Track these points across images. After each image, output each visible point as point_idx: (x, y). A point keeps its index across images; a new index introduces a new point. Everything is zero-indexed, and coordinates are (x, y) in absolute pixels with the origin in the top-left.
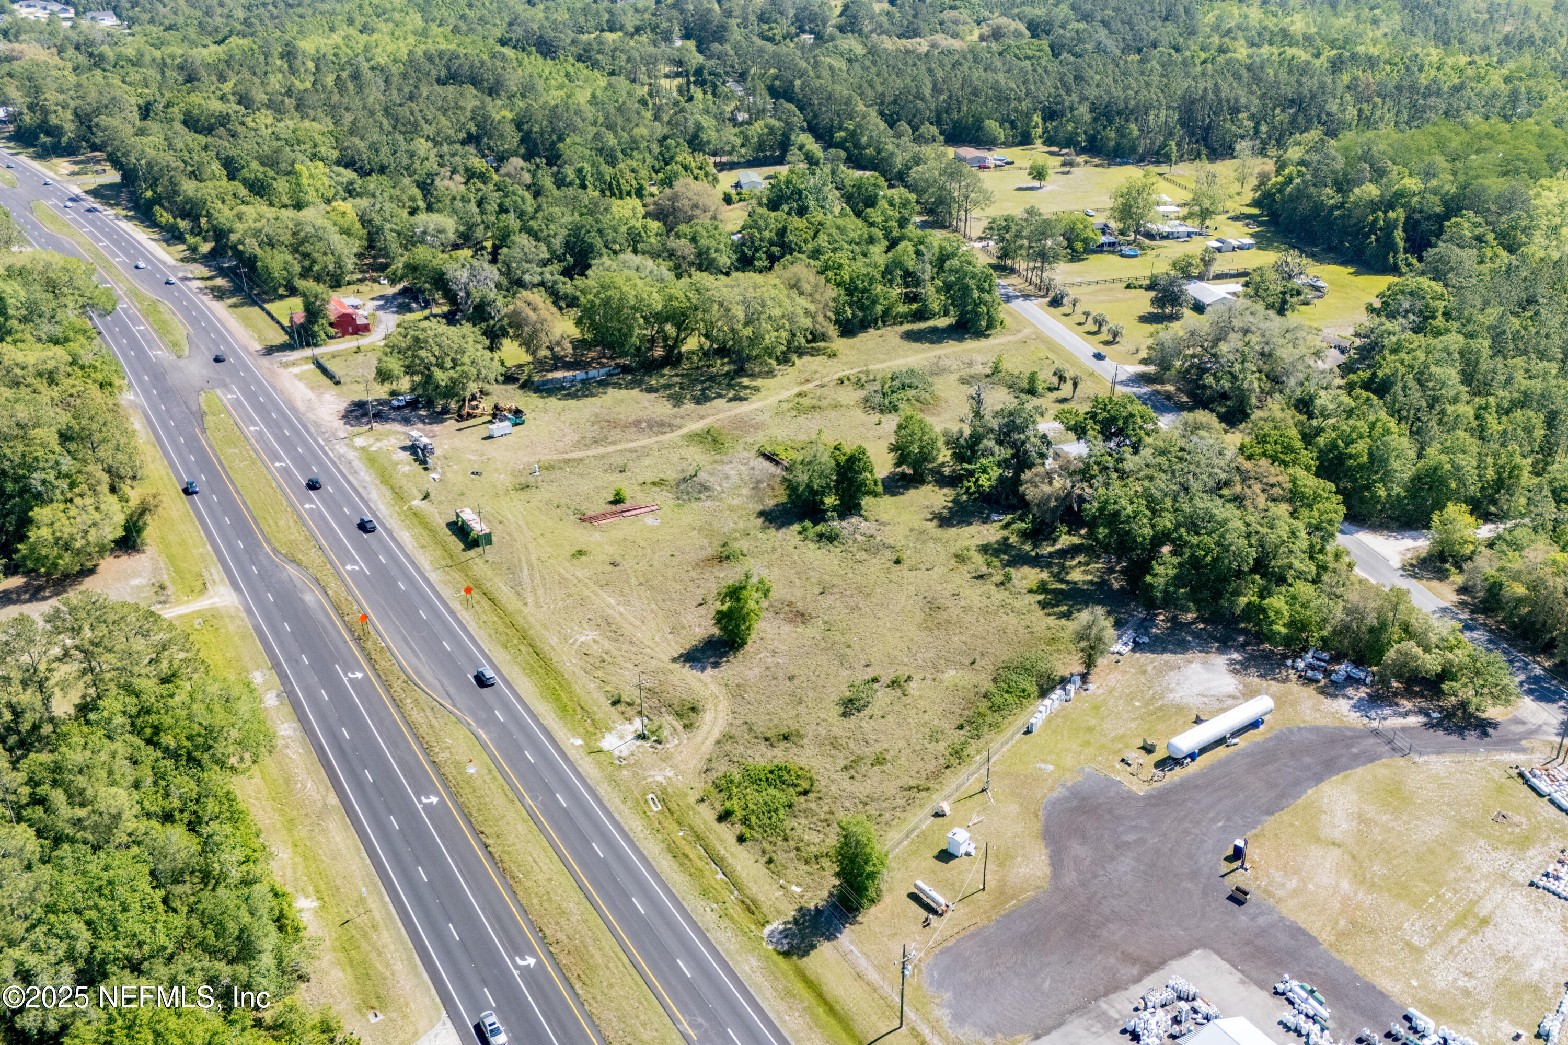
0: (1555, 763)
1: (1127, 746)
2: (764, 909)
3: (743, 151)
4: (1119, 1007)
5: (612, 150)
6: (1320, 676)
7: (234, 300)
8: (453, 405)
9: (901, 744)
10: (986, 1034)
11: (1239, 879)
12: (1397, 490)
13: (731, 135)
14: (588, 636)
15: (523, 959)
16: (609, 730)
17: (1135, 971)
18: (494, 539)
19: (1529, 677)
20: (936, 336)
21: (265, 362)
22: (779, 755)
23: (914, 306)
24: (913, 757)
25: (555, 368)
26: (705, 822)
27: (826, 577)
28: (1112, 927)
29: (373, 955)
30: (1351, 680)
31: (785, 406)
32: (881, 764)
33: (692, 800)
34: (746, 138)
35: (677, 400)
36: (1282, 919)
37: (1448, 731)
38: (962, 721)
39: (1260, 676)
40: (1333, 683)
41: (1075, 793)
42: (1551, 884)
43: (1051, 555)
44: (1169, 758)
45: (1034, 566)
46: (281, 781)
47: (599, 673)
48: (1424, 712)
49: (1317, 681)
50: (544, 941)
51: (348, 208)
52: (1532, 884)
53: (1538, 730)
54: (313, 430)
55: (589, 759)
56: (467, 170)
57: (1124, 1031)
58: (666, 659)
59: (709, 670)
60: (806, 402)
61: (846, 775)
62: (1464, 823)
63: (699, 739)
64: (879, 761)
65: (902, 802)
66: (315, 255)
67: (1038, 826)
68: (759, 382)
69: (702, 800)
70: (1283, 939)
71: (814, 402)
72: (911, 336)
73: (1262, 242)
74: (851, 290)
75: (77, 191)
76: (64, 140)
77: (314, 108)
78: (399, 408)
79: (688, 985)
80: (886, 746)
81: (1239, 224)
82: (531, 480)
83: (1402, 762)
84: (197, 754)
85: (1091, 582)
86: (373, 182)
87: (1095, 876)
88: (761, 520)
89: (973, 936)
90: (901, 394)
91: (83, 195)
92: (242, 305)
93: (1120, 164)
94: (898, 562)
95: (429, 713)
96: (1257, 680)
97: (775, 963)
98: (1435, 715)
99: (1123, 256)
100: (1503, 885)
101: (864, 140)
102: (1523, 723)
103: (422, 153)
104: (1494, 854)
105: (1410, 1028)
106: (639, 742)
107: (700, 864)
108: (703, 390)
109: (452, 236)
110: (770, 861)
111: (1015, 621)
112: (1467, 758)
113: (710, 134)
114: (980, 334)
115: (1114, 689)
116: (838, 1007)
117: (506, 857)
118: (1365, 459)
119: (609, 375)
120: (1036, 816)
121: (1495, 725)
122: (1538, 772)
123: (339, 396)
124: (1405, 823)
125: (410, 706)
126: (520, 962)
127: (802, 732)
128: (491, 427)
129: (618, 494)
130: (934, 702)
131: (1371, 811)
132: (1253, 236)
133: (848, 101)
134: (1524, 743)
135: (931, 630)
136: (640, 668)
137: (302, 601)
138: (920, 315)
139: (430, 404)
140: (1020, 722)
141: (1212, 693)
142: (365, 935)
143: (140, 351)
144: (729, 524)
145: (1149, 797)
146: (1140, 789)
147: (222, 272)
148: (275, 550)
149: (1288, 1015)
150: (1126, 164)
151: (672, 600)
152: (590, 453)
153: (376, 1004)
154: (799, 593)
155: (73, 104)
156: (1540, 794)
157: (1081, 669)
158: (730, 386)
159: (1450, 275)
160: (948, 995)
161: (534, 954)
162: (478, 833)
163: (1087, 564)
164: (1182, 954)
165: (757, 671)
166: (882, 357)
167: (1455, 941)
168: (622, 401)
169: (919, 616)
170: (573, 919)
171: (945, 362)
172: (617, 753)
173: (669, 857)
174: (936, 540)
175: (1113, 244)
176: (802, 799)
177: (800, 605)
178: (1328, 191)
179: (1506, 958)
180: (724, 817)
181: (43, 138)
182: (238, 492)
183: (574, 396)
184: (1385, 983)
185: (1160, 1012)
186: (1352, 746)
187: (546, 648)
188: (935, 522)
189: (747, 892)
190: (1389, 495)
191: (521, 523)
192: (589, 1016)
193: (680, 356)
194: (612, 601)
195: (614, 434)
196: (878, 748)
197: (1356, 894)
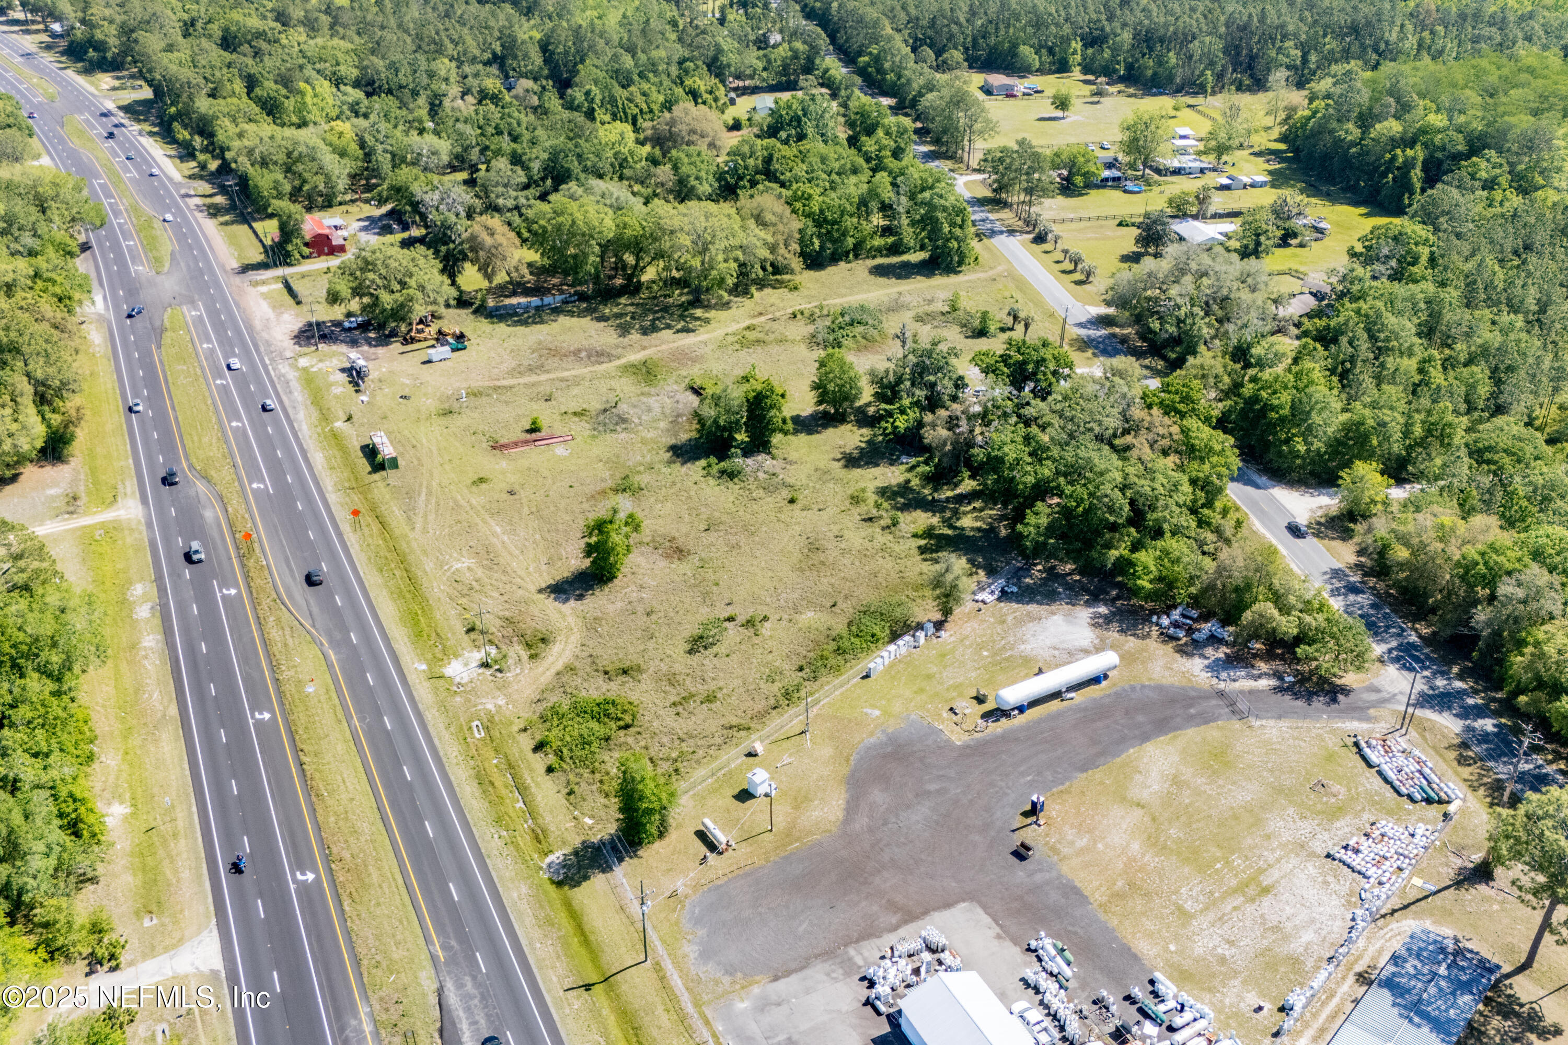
0: (1397, 734)
1: (961, 695)
2: (551, 840)
3: (765, 74)
4: (866, 954)
5: (629, 72)
6: (1181, 634)
7: (227, 218)
8: (403, 328)
9: (737, 682)
10: (727, 972)
11: (1029, 835)
12: (1318, 445)
13: (753, 58)
14: (463, 564)
15: (303, 874)
16: (456, 656)
17: (894, 920)
18: (401, 462)
19: (1401, 645)
20: (905, 271)
21: (237, 280)
22: (613, 689)
23: (890, 240)
24: (745, 696)
25: (514, 294)
26: (521, 751)
27: (717, 514)
28: (885, 874)
29: (166, 862)
30: (1214, 640)
31: (730, 339)
32: (710, 701)
33: (515, 728)
34: (769, 62)
35: (624, 330)
36: (1060, 876)
37: (1296, 696)
38: (803, 663)
39: (1122, 631)
40: (1194, 641)
41: (892, 740)
42: (1349, 857)
43: (948, 500)
44: (998, 709)
45: (926, 511)
46: (131, 691)
47: (463, 601)
48: (1278, 676)
49: (1178, 639)
50: (328, 860)
51: (347, 128)
52: (1328, 856)
53: (1392, 698)
54: (262, 349)
55: (427, 684)
56: (481, 91)
57: (863, 979)
58: (533, 589)
59: (572, 603)
60: (751, 335)
61: (673, 711)
62: (1279, 790)
63: (541, 669)
64: (710, 699)
65: (719, 741)
66: (306, 175)
67: (845, 770)
68: (712, 314)
69: (525, 730)
70: (1054, 896)
71: (761, 336)
72: (880, 271)
73: (1278, 179)
74: (820, 221)
75: (110, 106)
76: (109, 55)
77: (345, 27)
78: (350, 329)
79: (451, 906)
80: (721, 684)
81: (1261, 160)
82: (456, 406)
83: (1237, 725)
84: (21, 661)
85: (979, 529)
86: (379, 103)
87: (885, 823)
88: (669, 454)
89: (746, 875)
90: (848, 331)
91: (115, 111)
92: (232, 223)
93: (1155, 95)
94: (792, 501)
95: (288, 632)
96: (1116, 635)
97: (546, 893)
98: (1288, 679)
99: (1126, 191)
100: (1298, 855)
101: (887, 65)
102: (1378, 691)
103: (443, 73)
104: (1299, 823)
105: (1152, 992)
106: (482, 670)
107: (504, 792)
108: (654, 320)
109: (445, 159)
110: (570, 793)
111: (889, 566)
112: (1306, 724)
113: (732, 57)
114: (950, 270)
115: (966, 637)
116: (592, 938)
117: (317, 776)
118: (1286, 412)
119: (565, 302)
120: (847, 760)
121: (1345, 691)
122: (1374, 742)
123: (297, 315)
124: (1220, 787)
125: (271, 624)
126: (299, 876)
127: (643, 667)
128: (431, 351)
129: (534, 423)
130: (782, 643)
131: (1187, 773)
132: (1270, 173)
133: (876, 24)
134: (1372, 712)
135: (802, 571)
136: (505, 598)
137: (202, 517)
138: (895, 249)
139: (381, 326)
140: (860, 667)
141: (1065, 646)
142: (164, 843)
143: (123, 265)
144: (636, 457)
145: (966, 747)
146: (958, 738)
147: (223, 190)
148: (191, 467)
149: (1032, 972)
150: (1161, 94)
151: (557, 530)
152: (521, 381)
153: (155, 909)
154: (684, 529)
155: (119, 19)
156: (1369, 765)
157: (938, 616)
158: (682, 317)
159: (1441, 220)
160: (702, 932)
161: (315, 870)
162: (297, 751)
163: (981, 510)
164: (948, 905)
165: (619, 605)
166: (844, 291)
167: (1229, 908)
168: (570, 329)
169: (797, 556)
170: (363, 839)
171: (906, 299)
172: (458, 680)
173: (475, 783)
174: (837, 480)
175: (1119, 179)
176: (622, 733)
177: (681, 542)
178: (1350, 126)
179: (1276, 929)
180: (540, 747)
181: (91, 53)
182: (173, 408)
183: (525, 323)
184: (1144, 947)
185: (902, 962)
186: (1191, 706)
187: (420, 573)
188: (842, 462)
189: (540, 821)
190: (1308, 451)
191: (434, 449)
192: (348, 933)
193: (639, 285)
194: (498, 529)
195: (552, 363)
196: (712, 686)
197: (1143, 855)
